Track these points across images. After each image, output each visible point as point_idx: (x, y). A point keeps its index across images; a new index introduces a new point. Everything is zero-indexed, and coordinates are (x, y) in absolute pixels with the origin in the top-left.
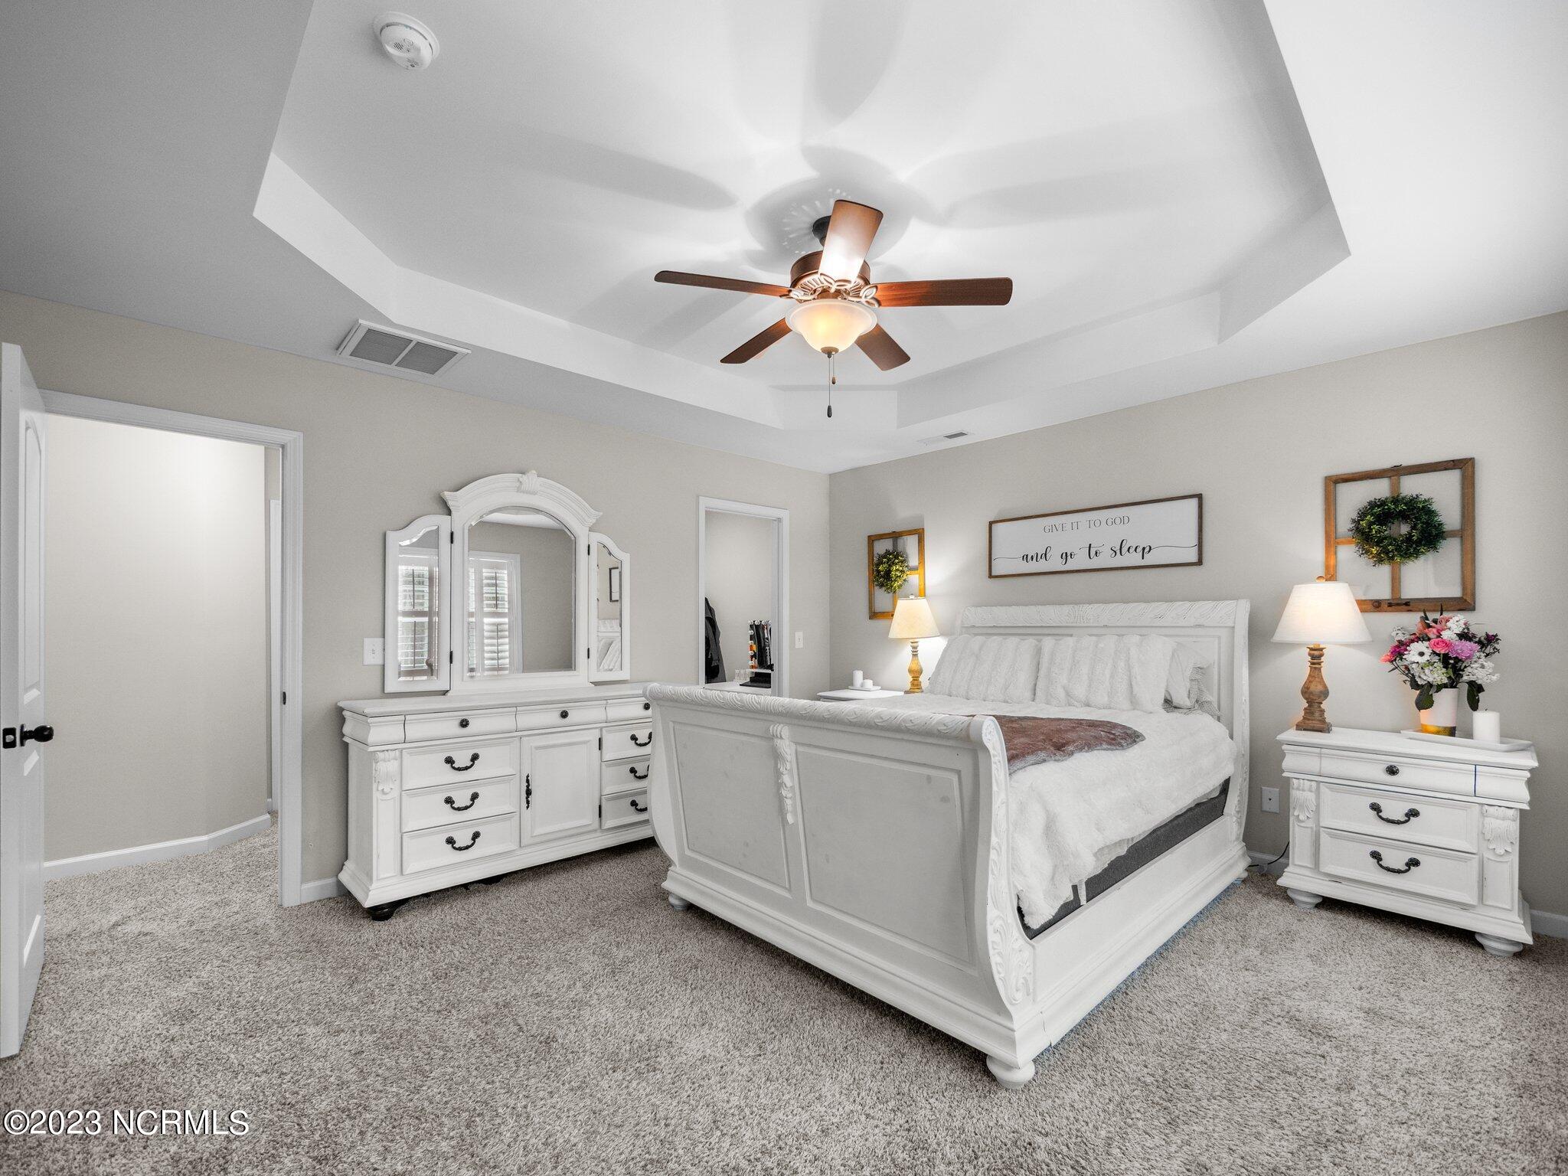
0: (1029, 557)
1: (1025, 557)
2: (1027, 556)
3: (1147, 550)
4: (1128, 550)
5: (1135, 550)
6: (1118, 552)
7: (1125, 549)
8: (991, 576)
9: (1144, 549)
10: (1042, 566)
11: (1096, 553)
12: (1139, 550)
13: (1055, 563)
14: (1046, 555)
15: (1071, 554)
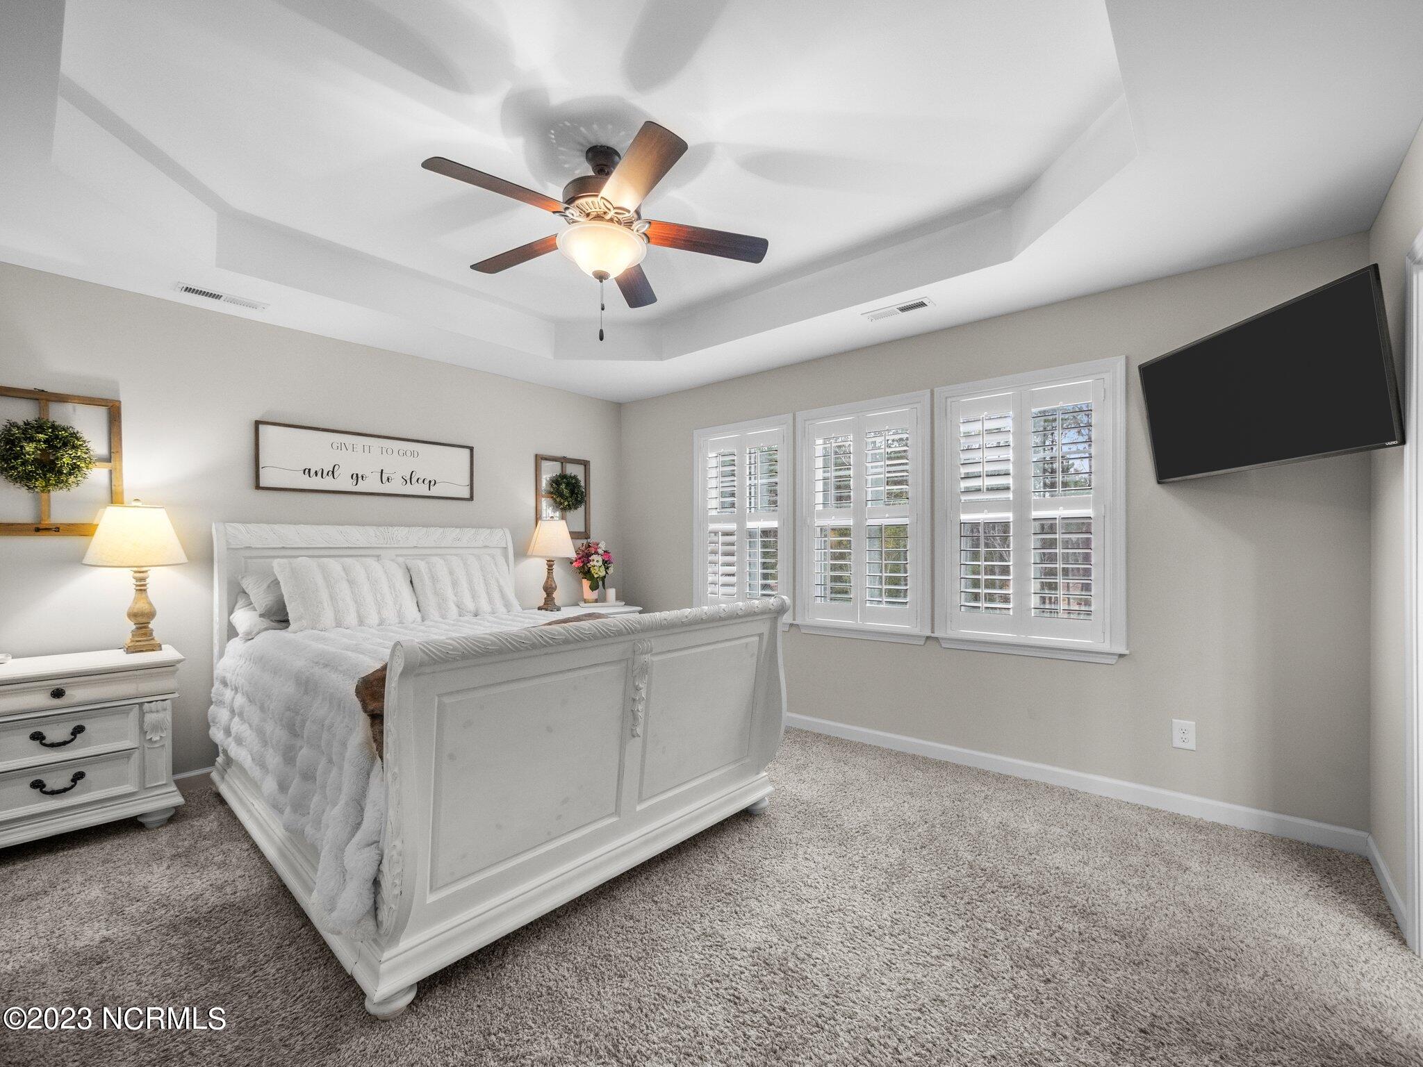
0: (312, 472)
1: (307, 471)
2: (310, 470)
3: (433, 483)
4: (417, 481)
5: (423, 482)
6: (408, 481)
7: (414, 480)
8: (258, 487)
9: (430, 482)
10: (327, 483)
11: (388, 479)
12: (427, 482)
13: (344, 483)
14: (333, 472)
15: (362, 477)
